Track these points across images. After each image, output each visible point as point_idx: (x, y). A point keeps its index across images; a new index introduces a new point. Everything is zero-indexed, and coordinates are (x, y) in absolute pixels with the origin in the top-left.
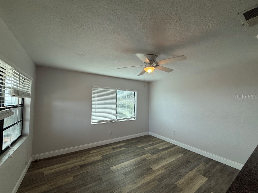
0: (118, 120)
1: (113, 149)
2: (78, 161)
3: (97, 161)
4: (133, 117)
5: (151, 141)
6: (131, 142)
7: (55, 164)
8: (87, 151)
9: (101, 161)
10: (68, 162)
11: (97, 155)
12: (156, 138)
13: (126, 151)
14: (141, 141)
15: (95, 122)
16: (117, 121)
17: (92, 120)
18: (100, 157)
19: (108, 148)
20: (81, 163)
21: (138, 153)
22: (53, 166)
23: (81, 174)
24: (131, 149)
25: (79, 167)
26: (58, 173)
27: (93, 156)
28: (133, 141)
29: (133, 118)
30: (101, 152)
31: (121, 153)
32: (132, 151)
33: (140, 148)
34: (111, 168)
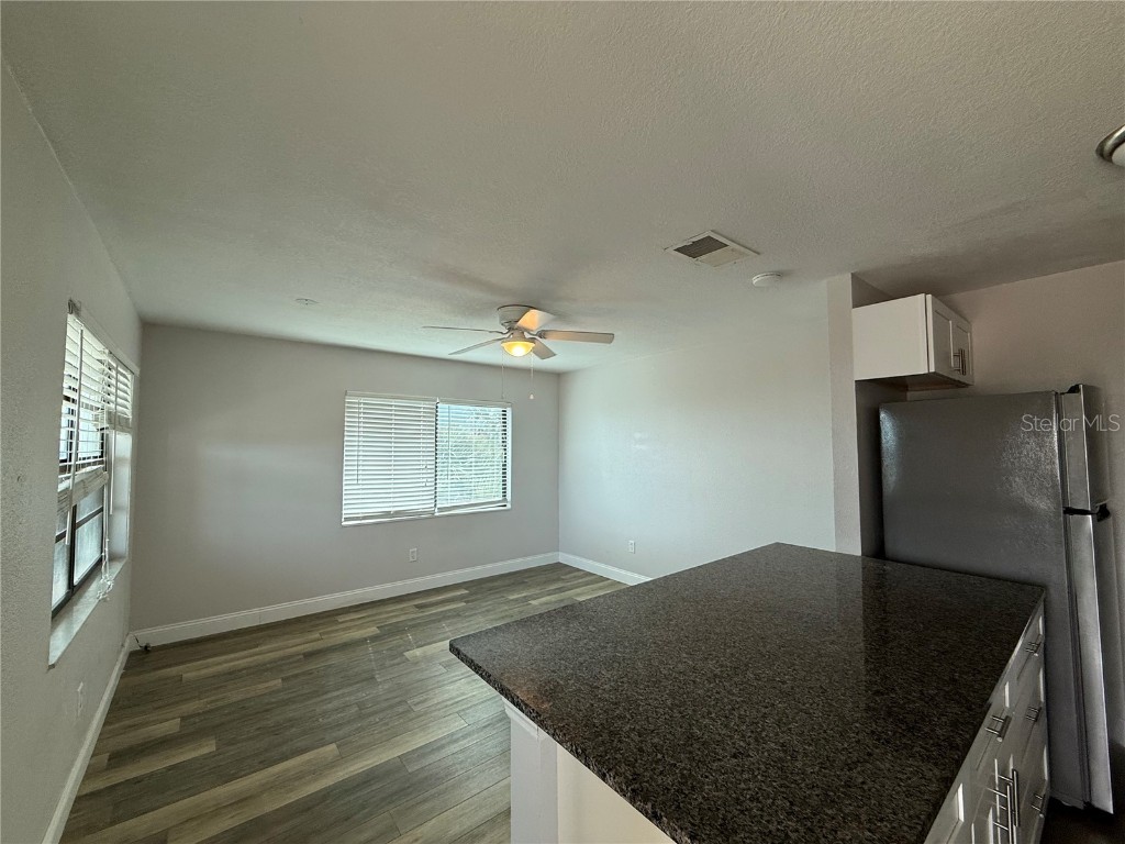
0: (441, 509)
1: (419, 607)
2: (297, 644)
3: (363, 641)
4: (501, 499)
5: (558, 580)
6: (491, 585)
7: (215, 655)
8: (329, 616)
9: (374, 638)
10: (263, 648)
11: (360, 627)
12: (578, 570)
13: (464, 610)
14: (524, 582)
15: (357, 518)
16: (437, 514)
17: (346, 512)
18: (373, 630)
19: (402, 606)
20: (308, 647)
21: (503, 614)
22: (210, 660)
23: (309, 673)
24: (484, 604)
25: (301, 657)
26: (232, 675)
27: (349, 628)
28: (496, 584)
29: (499, 502)
30: (378, 617)
31: (444, 616)
32: (484, 609)
33: (516, 600)
34: (406, 654)
